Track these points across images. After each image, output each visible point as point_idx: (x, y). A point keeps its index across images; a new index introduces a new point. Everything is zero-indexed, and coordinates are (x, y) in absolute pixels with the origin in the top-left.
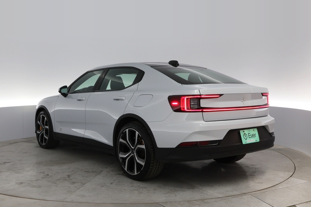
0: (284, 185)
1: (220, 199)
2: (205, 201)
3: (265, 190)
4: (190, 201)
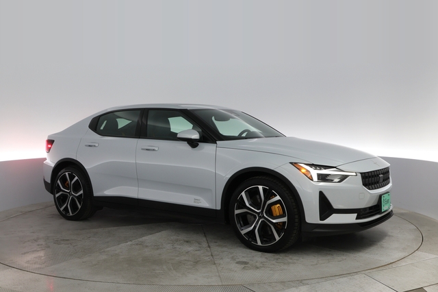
0: (408, 261)
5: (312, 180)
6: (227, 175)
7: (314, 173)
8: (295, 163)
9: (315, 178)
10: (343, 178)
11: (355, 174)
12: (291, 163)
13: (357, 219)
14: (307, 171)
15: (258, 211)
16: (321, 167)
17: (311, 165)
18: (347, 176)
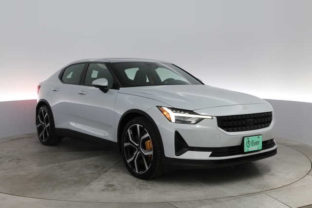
0: (300, 183)
1: (232, 198)
2: (217, 200)
3: (280, 189)
4: (201, 200)
5: (171, 121)
6: (121, 113)
7: (173, 115)
8: (161, 107)
9: (173, 120)
10: (199, 121)
11: (211, 117)
12: (157, 106)
13: (211, 156)
14: (168, 114)
15: (137, 145)
16: (181, 110)
17: (173, 109)
18: (203, 119)
